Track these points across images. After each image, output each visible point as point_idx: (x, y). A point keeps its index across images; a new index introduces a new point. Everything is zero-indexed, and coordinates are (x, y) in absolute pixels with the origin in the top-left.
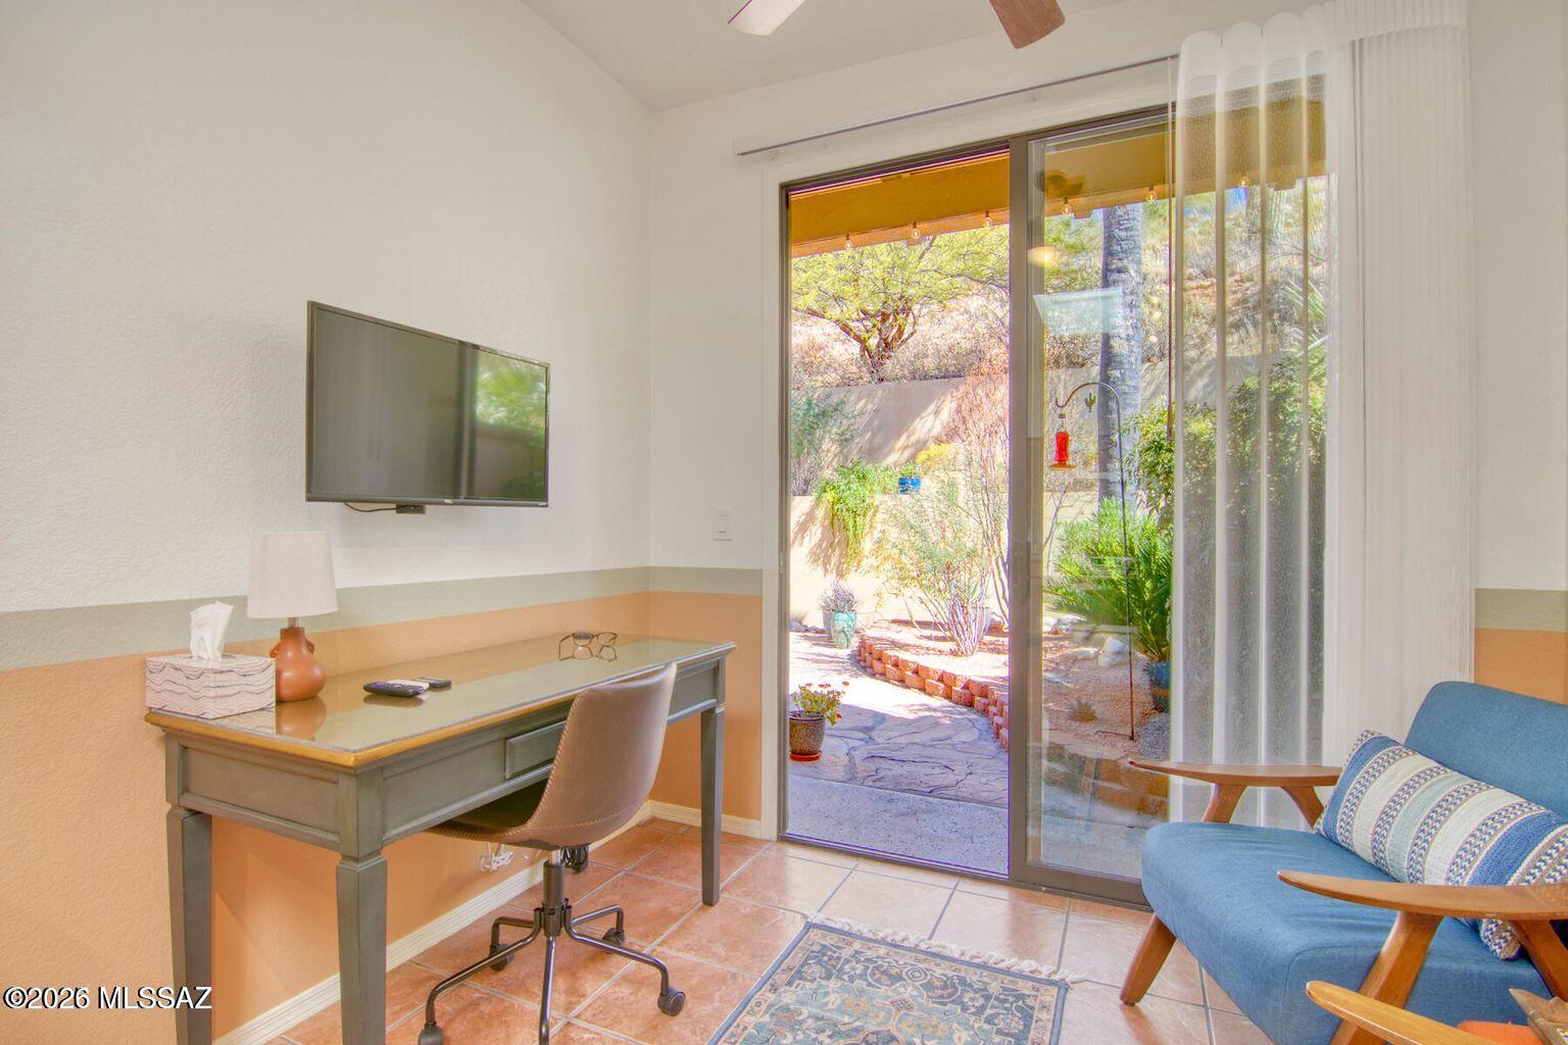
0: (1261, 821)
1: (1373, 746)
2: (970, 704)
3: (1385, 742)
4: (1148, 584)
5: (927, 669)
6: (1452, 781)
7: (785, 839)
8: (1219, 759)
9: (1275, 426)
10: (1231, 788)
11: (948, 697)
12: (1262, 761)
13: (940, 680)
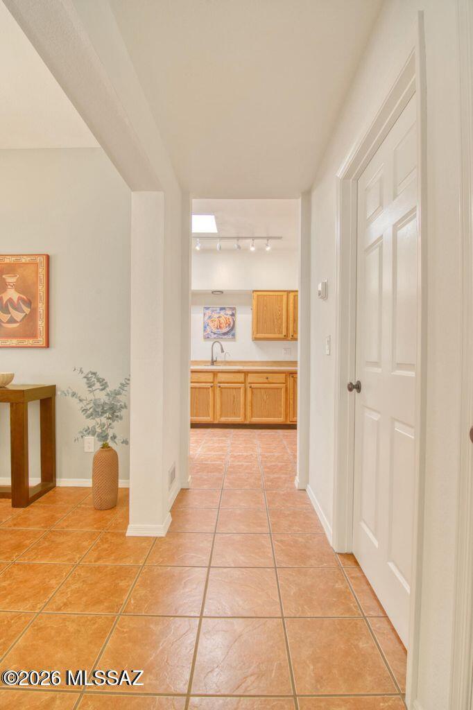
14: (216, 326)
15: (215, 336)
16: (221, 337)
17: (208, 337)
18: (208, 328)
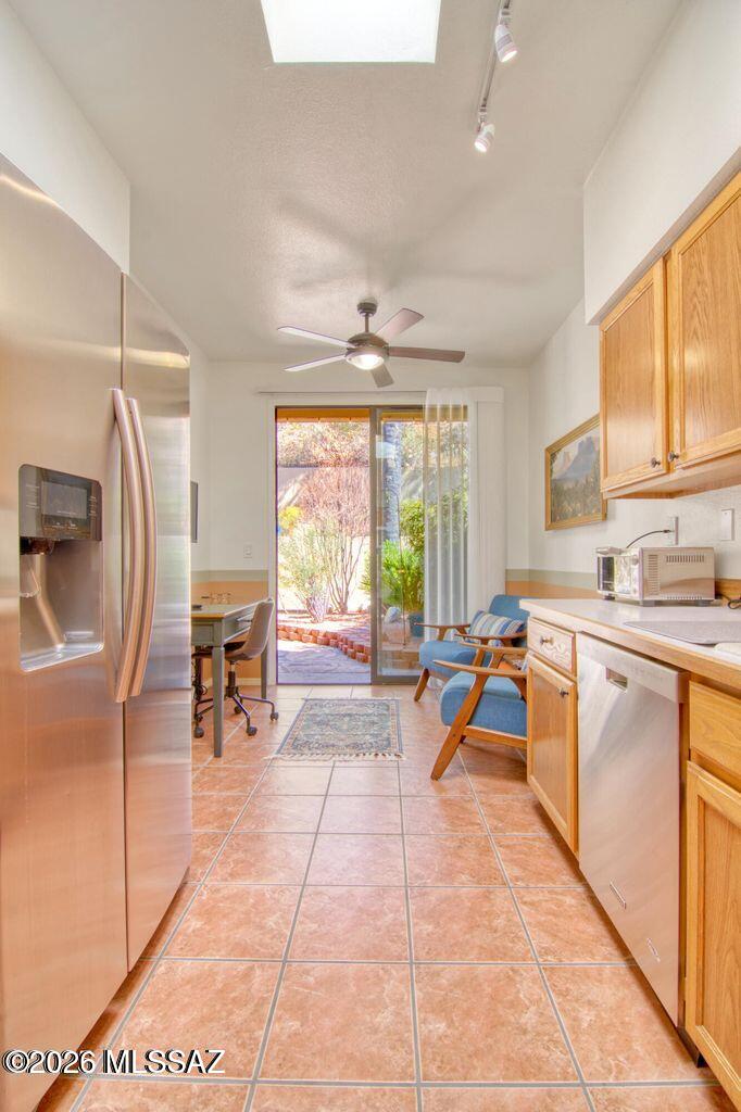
0: (452, 639)
1: (480, 613)
2: (328, 644)
3: (481, 612)
4: (409, 579)
5: (302, 629)
6: (496, 617)
7: (278, 684)
8: (439, 623)
9: (456, 512)
10: (443, 630)
11: (316, 642)
12: (452, 623)
13: (311, 634)
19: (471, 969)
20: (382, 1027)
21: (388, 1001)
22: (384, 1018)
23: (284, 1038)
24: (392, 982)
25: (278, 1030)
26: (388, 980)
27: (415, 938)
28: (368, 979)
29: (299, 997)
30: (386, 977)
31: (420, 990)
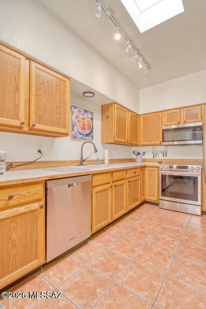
14: (81, 127)
15: (81, 136)
16: (85, 137)
17: (76, 137)
18: (75, 127)
19: (101, 272)
20: (133, 272)
21: (128, 277)
22: (131, 273)
23: (158, 281)
24: (123, 280)
25: (159, 284)
26: (124, 281)
27: (106, 289)
28: (129, 284)
29: (151, 289)
30: (124, 282)
31: (118, 275)
